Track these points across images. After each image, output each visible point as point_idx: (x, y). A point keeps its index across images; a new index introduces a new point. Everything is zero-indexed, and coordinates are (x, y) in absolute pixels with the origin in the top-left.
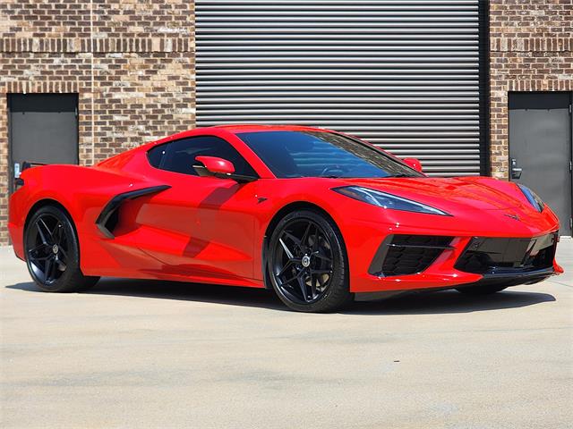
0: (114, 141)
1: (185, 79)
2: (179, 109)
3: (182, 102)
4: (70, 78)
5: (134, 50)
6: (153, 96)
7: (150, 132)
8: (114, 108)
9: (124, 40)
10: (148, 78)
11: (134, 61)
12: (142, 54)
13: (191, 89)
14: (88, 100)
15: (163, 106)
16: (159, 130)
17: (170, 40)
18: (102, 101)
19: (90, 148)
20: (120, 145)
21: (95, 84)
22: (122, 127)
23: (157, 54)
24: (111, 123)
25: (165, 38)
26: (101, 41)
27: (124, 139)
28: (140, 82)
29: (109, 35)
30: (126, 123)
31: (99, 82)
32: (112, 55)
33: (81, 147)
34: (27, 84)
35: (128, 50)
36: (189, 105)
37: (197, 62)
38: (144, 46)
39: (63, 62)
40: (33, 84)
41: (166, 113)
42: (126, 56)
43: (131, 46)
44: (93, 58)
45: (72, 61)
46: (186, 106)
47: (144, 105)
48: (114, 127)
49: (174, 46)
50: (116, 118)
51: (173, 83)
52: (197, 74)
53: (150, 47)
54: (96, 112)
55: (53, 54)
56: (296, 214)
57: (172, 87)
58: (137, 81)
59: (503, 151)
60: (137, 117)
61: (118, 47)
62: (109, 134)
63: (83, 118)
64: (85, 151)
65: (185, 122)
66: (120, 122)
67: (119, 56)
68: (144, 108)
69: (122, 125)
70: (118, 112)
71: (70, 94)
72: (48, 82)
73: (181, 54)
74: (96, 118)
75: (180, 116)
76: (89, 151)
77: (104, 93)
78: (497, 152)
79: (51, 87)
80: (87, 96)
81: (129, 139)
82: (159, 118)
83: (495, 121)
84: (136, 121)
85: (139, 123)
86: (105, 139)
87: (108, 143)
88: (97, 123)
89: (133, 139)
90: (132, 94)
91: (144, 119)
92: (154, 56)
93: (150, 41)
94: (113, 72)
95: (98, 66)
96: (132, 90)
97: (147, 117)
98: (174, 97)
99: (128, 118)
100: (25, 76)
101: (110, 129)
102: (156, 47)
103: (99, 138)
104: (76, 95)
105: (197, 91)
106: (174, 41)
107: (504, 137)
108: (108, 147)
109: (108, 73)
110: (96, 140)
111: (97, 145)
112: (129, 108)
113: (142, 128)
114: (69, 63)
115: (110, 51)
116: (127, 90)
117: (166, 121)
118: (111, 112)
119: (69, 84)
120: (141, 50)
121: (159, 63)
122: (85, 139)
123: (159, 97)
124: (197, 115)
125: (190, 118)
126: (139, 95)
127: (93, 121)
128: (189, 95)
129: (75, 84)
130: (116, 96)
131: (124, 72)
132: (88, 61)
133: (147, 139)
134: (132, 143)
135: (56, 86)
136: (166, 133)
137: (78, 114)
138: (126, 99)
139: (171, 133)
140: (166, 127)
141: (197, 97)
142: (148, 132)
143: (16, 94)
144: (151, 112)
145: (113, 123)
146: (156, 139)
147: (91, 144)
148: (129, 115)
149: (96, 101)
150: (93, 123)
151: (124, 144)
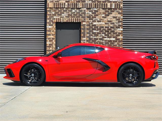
0: (93, 39)
1: (119, 18)
2: (117, 29)
3: (118, 26)
4: (78, 17)
5: (101, 7)
6: (107, 24)
9: (98, 4)
10: (105, 17)
11: (101, 11)
12: (104, 9)
13: (121, 22)
14: (85, 25)
15: (111, 27)
16: (109, 36)
17: (114, 4)
18: (89, 25)
19: (85, 42)
20: (95, 41)
21: (87, 19)
22: (96, 35)
23: (109, 9)
24: (92, 33)
25: (112, 3)
26: (89, 4)
27: (97, 39)
28: (103, 19)
29: (92, 2)
30: (98, 33)
31: (88, 19)
32: (93, 9)
33: (81, 41)
34: (63, 19)
35: (99, 7)
37: (123, 12)
38: (104, 6)
39: (76, 11)
40: (65, 19)
41: (112, 30)
42: (98, 10)
43: (100, 6)
44: (86, 10)
45: (79, 11)
46: (119, 28)
47: (104, 27)
49: (115, 6)
50: (94, 31)
51: (115, 19)
52: (123, 16)
53: (107, 6)
54: (87, 29)
55: (72, 8)
57: (114, 20)
58: (102, 18)
60: (101, 31)
61: (95, 6)
62: (91, 37)
63: (82, 31)
65: (119, 33)
66: (95, 33)
67: (96, 9)
70: (95, 29)
71: (78, 23)
72: (70, 18)
73: (118, 9)
74: (87, 31)
75: (117, 31)
77: (90, 23)
79: (71, 20)
80: (84, 23)
81: (99, 39)
82: (110, 32)
84: (101, 33)
86: (90, 39)
89: (100, 39)
90: (100, 23)
91: (104, 32)
92: (108, 10)
93: (107, 4)
94: (93, 15)
95: (88, 13)
96: (100, 21)
97: (106, 31)
98: (115, 24)
100: (62, 16)
101: (92, 35)
102: (109, 6)
103: (88, 38)
104: (80, 23)
105: (123, 22)
106: (115, 4)
108: (91, 42)
109: (92, 15)
111: (87, 41)
112: (99, 28)
113: (103, 35)
114: (78, 12)
115: (92, 7)
116: (98, 21)
117: (112, 33)
118: (93, 29)
119: (78, 19)
120: (103, 7)
121: (110, 12)
122: (83, 39)
123: (110, 24)
124: (123, 31)
125: (120, 32)
126: (102, 23)
128: (120, 24)
129: (80, 19)
130: (94, 23)
131: (97, 15)
132: (85, 11)
133: (105, 39)
134: (100, 40)
135: (73, 19)
136: (112, 37)
137: (81, 29)
138: (98, 24)
139: (114, 37)
140: (112, 35)
141: (123, 25)
142: (106, 36)
143: (59, 22)
144: (107, 30)
145: (93, 33)
146: (108, 39)
147: (85, 40)
148: (99, 30)
149: (87, 25)
150: (86, 33)
151: (97, 41)
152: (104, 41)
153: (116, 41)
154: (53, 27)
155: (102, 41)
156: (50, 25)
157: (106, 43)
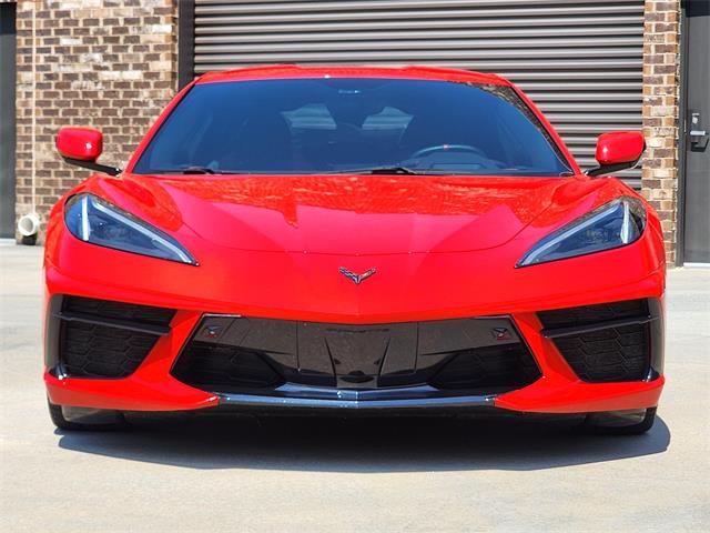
0: (61, 79)
2: (148, 26)
3: (152, 15)
6: (113, 5)
7: (108, 64)
8: (61, 26)
14: (28, 14)
15: (127, 21)
16: (121, 61)
18: (45, 14)
19: (30, 89)
20: (69, 86)
22: (72, 56)
24: (57, 50)
27: (73, 77)
30: (78, 50)
33: (19, 89)
36: (162, 18)
41: (131, 33)
46: (157, 21)
47: (101, 20)
48: (61, 56)
50: (65, 41)
59: (664, 95)
60: (92, 40)
62: (54, 68)
63: (22, 41)
64: (24, 95)
65: (158, 47)
66: (69, 48)
68: (101, 25)
69: (72, 53)
70: (66, 32)
71: (5, 4)
74: (38, 42)
75: (150, 37)
76: (29, 95)
77: (50, 3)
78: (655, 98)
80: (26, 6)
81: (81, 77)
82: (121, 42)
83: (651, 38)
84: (90, 46)
85: (94, 51)
86: (50, 77)
87: (53, 82)
88: (40, 50)
89: (87, 76)
90: (86, 3)
91: (101, 42)
97: (106, 39)
98: (142, 6)
99: (79, 42)
101: (55, 60)
103: (42, 73)
104: (13, 5)
107: (667, 70)
108: (53, 89)
110: (37, 77)
111: (40, 86)
112: (81, 25)
113: (98, 57)
117: (131, 46)
118: (59, 32)
122: (25, 76)
123: (122, 6)
125: (163, 42)
126: (94, 5)
127: (34, 47)
128: (163, 2)
130: (65, 6)
133: (104, 75)
134: (85, 83)
136: (131, 66)
137: (15, 35)
138: (79, 10)
139: (137, 67)
140: (130, 57)
142: (105, 64)
144: (111, 32)
145: (60, 50)
146: (116, 75)
147: (31, 84)
148: (81, 37)
149: (38, 15)
150: (34, 51)
151: (75, 84)
152: (100, 86)
153: (147, 85)
155: (90, 86)
157: (107, 94)
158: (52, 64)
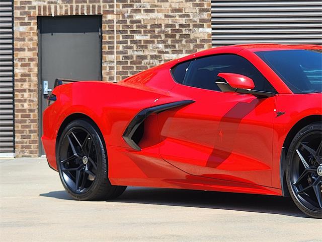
0: (135, 59)
2: (196, 29)
3: (198, 22)
6: (171, 17)
8: (135, 28)
10: (165, 0)
13: (207, 10)
14: (111, 21)
15: (181, 26)
16: (177, 48)
18: (124, 22)
19: (112, 65)
20: (140, 63)
21: (118, 6)
22: (143, 46)
24: (132, 42)
27: (145, 57)
28: (159, 4)
30: (147, 42)
31: (121, 4)
33: (104, 65)
34: (56, 7)
36: (205, 25)
40: (61, 8)
41: (184, 32)
46: (202, 26)
47: (163, 25)
48: (135, 46)
50: (137, 37)
51: (190, 4)
54: (118, 32)
56: (312, 127)
57: (189, 8)
58: (156, 3)
60: (156, 37)
62: (130, 52)
63: (106, 37)
64: (108, 69)
65: (203, 41)
66: (140, 41)
68: (163, 28)
69: (142, 44)
70: (138, 32)
71: (94, 16)
72: (74, 5)
74: (118, 37)
75: (198, 35)
76: (111, 68)
77: (126, 15)
79: (77, 9)
80: (109, 17)
81: (149, 57)
82: (177, 38)
84: (156, 40)
85: (158, 42)
86: (127, 57)
87: (129, 61)
88: (119, 42)
89: (152, 57)
90: (152, 15)
91: (163, 38)
96: (151, 11)
97: (166, 36)
98: (191, 17)
99: (148, 38)
101: (131, 48)
103: (121, 56)
104: (100, 17)
105: (212, 12)
108: (129, 65)
110: (118, 58)
111: (119, 63)
112: (149, 28)
113: (161, 46)
116: (147, 11)
117: (184, 40)
118: (133, 32)
119: (94, 7)
122: (108, 57)
123: (177, 18)
124: (213, 34)
125: (206, 38)
126: (158, 16)
127: (115, 40)
128: (205, 16)
130: (137, 17)
133: (166, 56)
134: (152, 61)
135: (81, 8)
136: (184, 52)
137: (102, 34)
138: (146, 19)
139: (188, 52)
140: (184, 46)
141: (213, 18)
142: (167, 50)
143: (45, 17)
144: (170, 32)
145: (135, 42)
146: (174, 56)
147: (113, 62)
148: (149, 34)
149: (118, 22)
150: (115, 42)
151: (144, 62)
152: (162, 63)
154: (31, 29)
155: (156, 62)
156: (22, 24)
158: (128, 50)
